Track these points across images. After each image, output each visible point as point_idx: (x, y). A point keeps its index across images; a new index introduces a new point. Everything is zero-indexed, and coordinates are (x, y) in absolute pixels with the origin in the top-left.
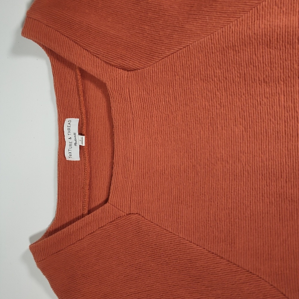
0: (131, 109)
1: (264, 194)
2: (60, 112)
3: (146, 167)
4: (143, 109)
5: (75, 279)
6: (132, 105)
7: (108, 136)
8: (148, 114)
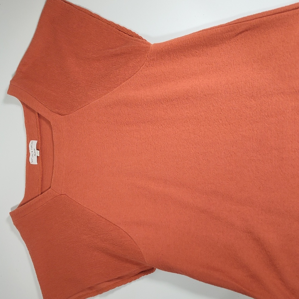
0: (62, 136)
2: (27, 137)
7: (52, 151)
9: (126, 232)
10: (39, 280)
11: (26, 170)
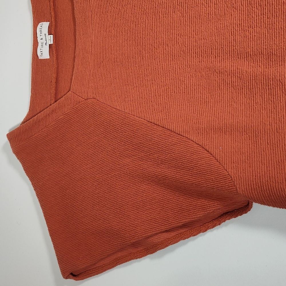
0: (90, 8)
1: (196, 70)
2: (34, 17)
3: (102, 57)
4: (99, 6)
5: (43, 162)
6: (91, 4)
7: (72, 35)
8: (104, 10)
9: (201, 144)
10: (51, 235)
11: (32, 68)
